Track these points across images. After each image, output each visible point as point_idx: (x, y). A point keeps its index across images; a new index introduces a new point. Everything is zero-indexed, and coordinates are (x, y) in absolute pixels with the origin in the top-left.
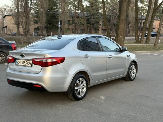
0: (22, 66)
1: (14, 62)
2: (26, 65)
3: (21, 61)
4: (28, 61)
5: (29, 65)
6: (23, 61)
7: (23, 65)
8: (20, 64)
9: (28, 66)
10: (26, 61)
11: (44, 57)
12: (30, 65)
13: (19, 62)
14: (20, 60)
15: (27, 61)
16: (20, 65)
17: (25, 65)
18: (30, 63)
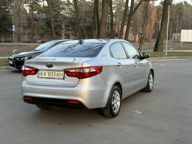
0: (49, 78)
1: (35, 74)
2: (56, 77)
3: (47, 72)
4: (58, 72)
5: (59, 77)
6: (49, 72)
7: (51, 77)
8: (45, 76)
9: (59, 79)
10: (54, 72)
11: (81, 67)
12: (62, 77)
13: (43, 74)
14: (44, 72)
15: (56, 72)
16: (46, 78)
17: (53, 77)
18: (61, 74)
